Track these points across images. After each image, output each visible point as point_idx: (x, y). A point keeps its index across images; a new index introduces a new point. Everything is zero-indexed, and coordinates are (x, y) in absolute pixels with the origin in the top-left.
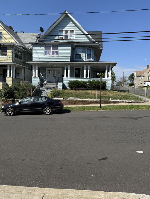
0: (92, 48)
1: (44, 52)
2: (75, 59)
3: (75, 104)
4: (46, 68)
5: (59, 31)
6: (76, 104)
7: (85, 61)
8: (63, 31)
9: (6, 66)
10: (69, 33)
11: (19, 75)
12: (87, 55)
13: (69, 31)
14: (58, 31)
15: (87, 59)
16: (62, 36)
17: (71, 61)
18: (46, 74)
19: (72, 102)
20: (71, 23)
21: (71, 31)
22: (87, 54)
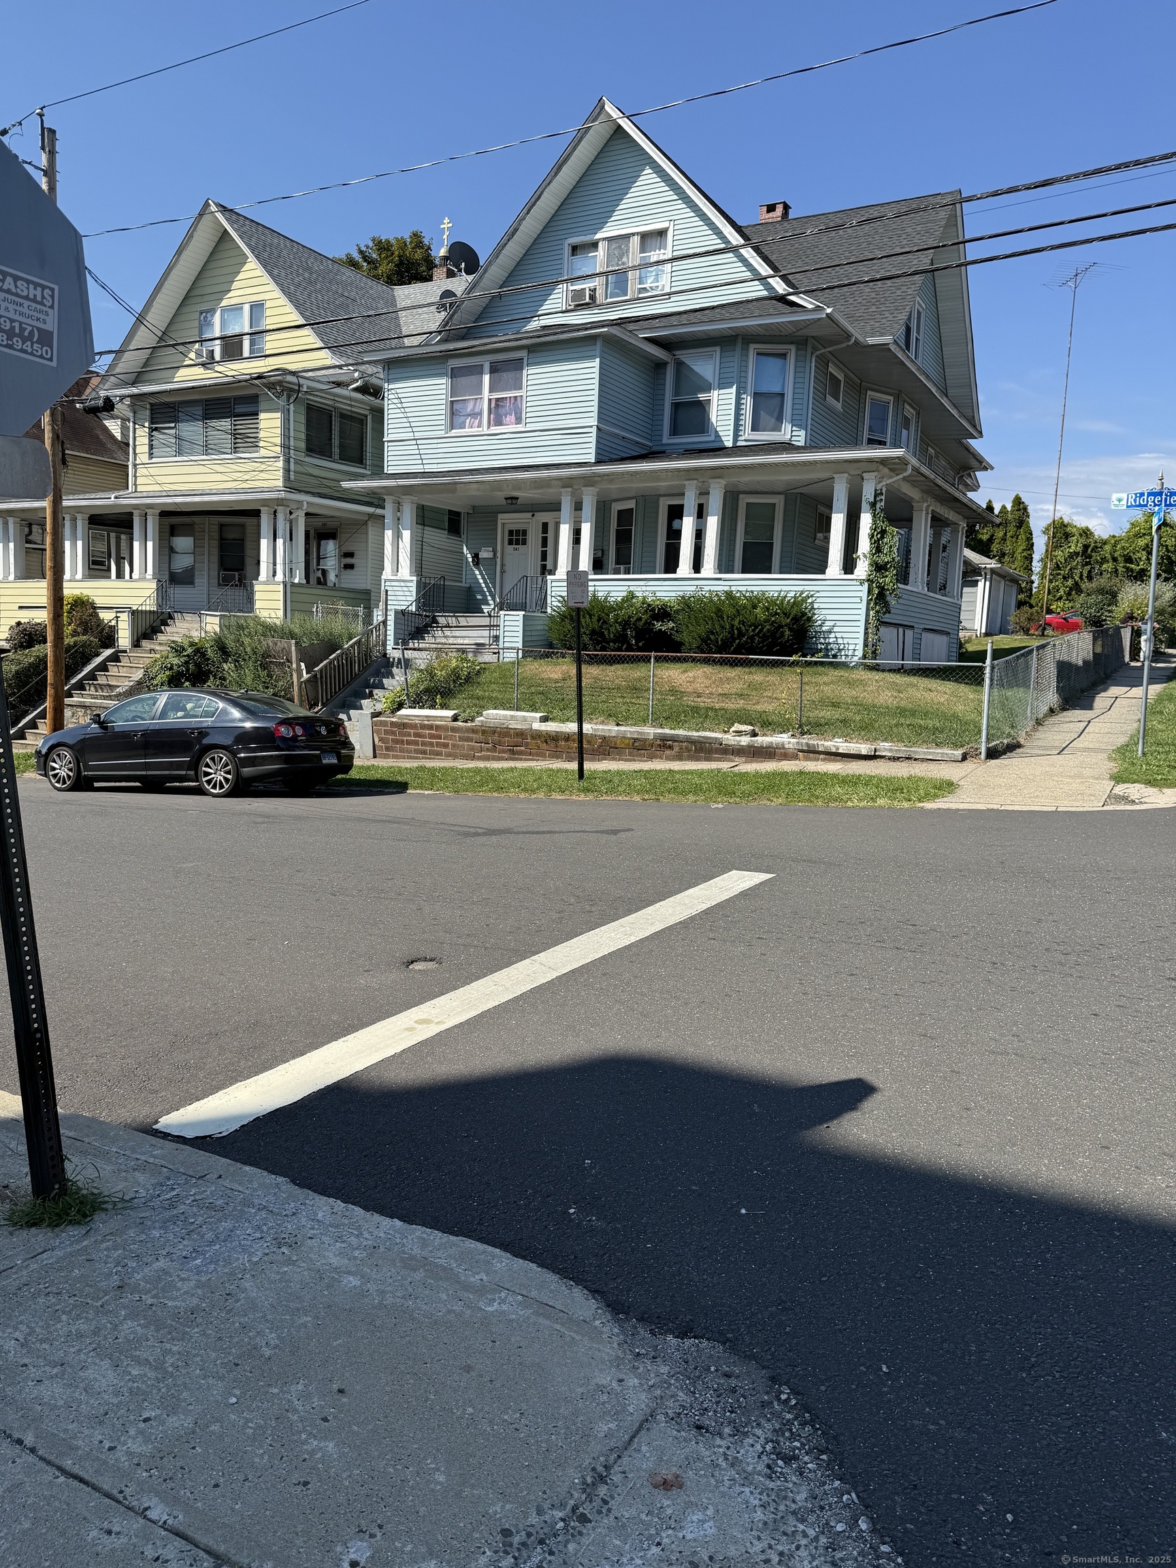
0: (793, 348)
1: (442, 411)
2: (666, 440)
3: (513, 754)
4: (500, 516)
5: (575, 249)
6: (521, 753)
7: (736, 450)
8: (595, 245)
9: (256, 513)
10: (634, 255)
11: (351, 567)
12: (748, 401)
13: (635, 241)
14: (567, 251)
15: (748, 436)
16: (587, 285)
17: (599, 462)
18: (495, 552)
19: (496, 737)
20: (648, 175)
21: (645, 236)
22: (756, 395)
